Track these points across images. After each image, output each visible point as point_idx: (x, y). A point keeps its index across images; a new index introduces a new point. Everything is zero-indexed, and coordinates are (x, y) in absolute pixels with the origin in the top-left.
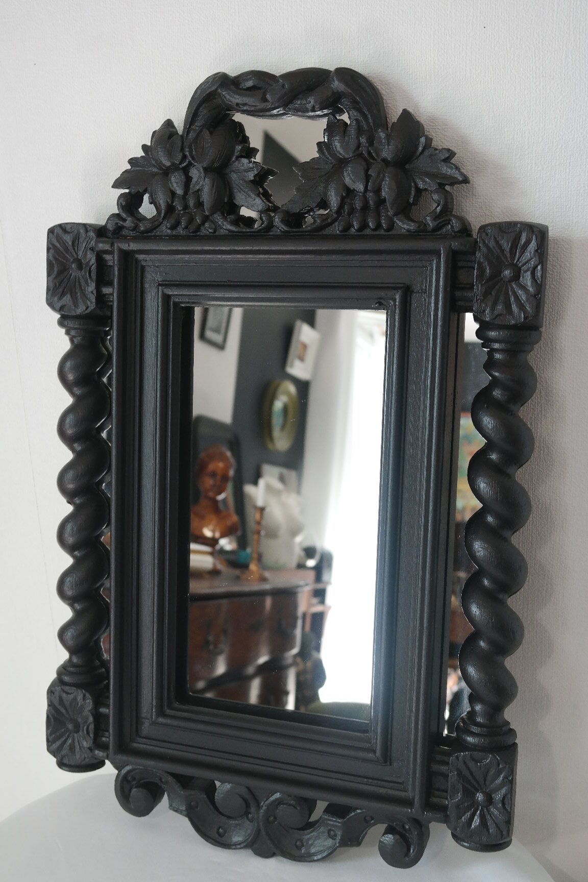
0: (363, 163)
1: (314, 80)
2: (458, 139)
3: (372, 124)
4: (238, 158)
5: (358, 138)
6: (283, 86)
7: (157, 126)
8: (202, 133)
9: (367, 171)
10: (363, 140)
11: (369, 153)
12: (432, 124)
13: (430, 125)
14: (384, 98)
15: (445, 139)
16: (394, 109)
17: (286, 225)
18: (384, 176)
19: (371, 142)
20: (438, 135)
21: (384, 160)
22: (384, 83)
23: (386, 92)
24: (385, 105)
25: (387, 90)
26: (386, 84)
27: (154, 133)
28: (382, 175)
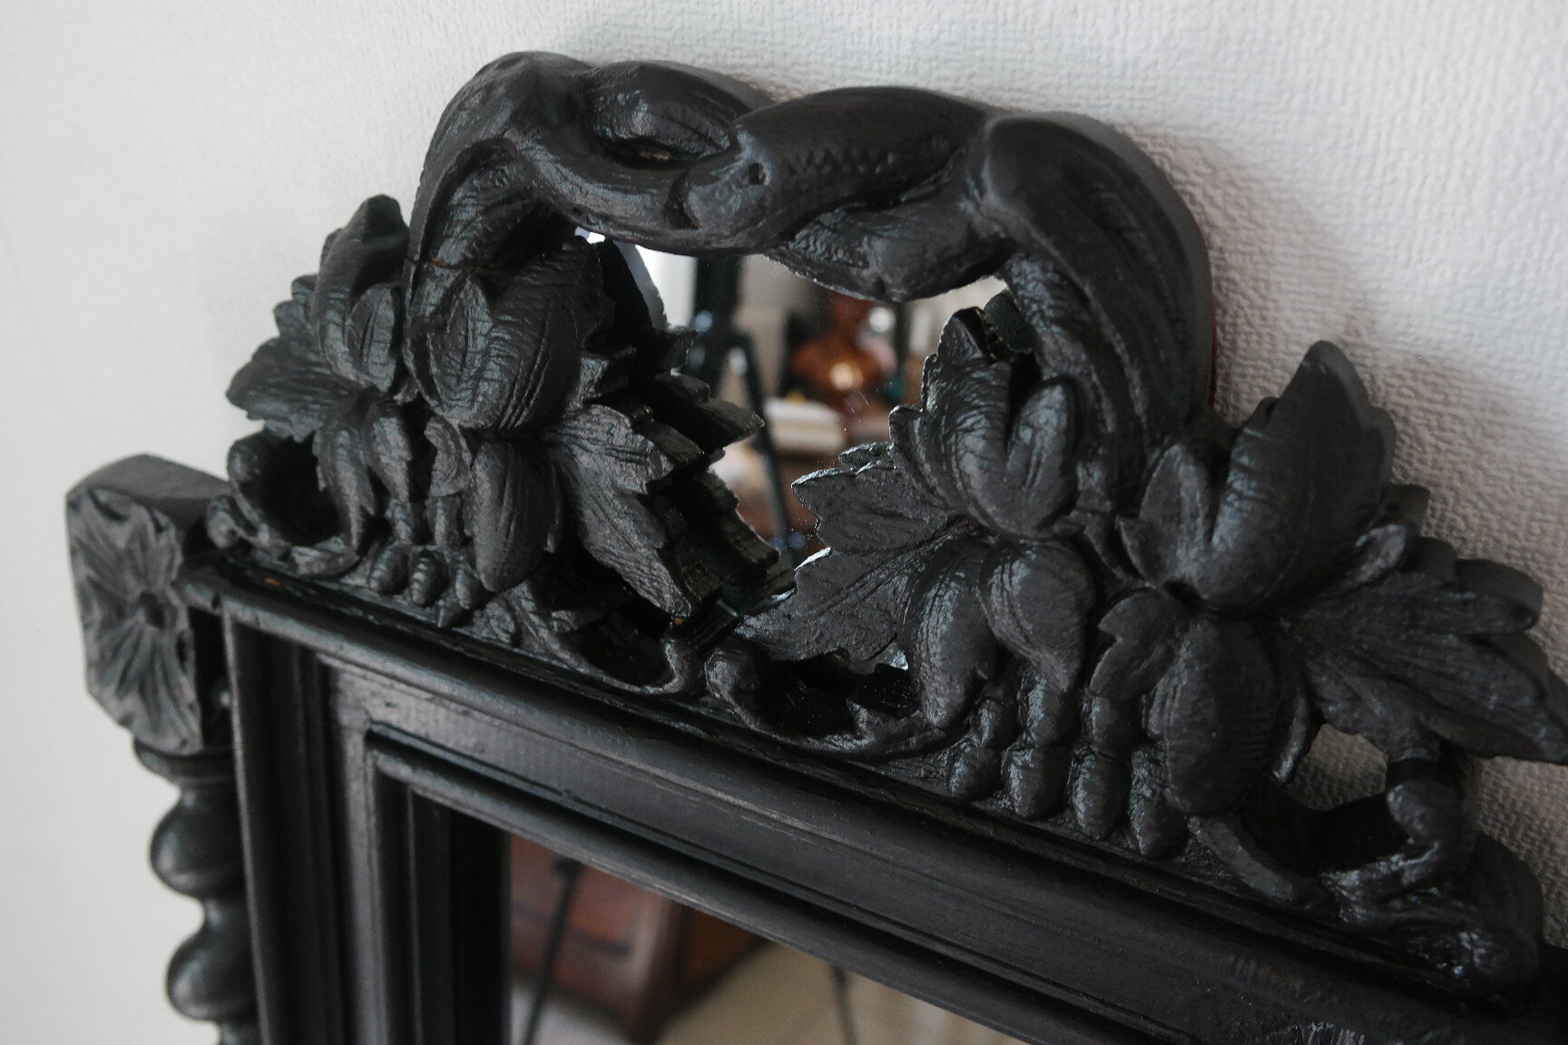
0: (1082, 581)
1: (890, 159)
2: (1549, 482)
3: (1139, 408)
4: (588, 403)
5: (1067, 471)
6: (753, 172)
7: (341, 214)
8: (462, 295)
9: (1091, 616)
10: (1092, 477)
11: (1113, 539)
12: (1426, 392)
13: (1418, 395)
14: (1217, 240)
15: (1478, 467)
16: (1251, 293)
17: (758, 712)
18: (1170, 656)
19: (1126, 492)
20: (1449, 442)
21: (1182, 592)
22: (1223, 175)
23: (1228, 217)
24: (1214, 271)
25: (1233, 211)
26: (1231, 182)
27: (331, 238)
28: (1158, 652)
